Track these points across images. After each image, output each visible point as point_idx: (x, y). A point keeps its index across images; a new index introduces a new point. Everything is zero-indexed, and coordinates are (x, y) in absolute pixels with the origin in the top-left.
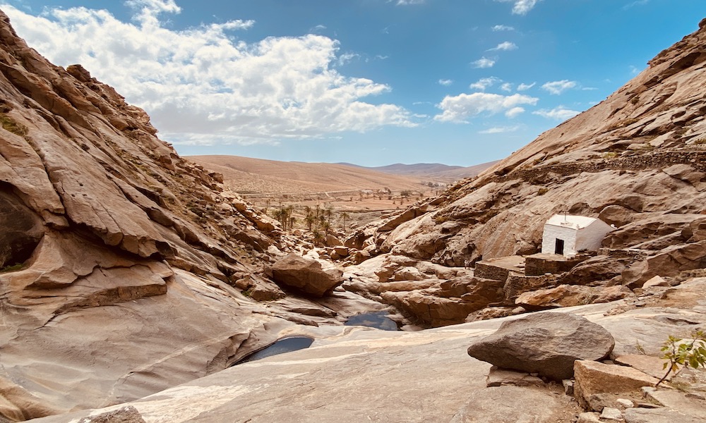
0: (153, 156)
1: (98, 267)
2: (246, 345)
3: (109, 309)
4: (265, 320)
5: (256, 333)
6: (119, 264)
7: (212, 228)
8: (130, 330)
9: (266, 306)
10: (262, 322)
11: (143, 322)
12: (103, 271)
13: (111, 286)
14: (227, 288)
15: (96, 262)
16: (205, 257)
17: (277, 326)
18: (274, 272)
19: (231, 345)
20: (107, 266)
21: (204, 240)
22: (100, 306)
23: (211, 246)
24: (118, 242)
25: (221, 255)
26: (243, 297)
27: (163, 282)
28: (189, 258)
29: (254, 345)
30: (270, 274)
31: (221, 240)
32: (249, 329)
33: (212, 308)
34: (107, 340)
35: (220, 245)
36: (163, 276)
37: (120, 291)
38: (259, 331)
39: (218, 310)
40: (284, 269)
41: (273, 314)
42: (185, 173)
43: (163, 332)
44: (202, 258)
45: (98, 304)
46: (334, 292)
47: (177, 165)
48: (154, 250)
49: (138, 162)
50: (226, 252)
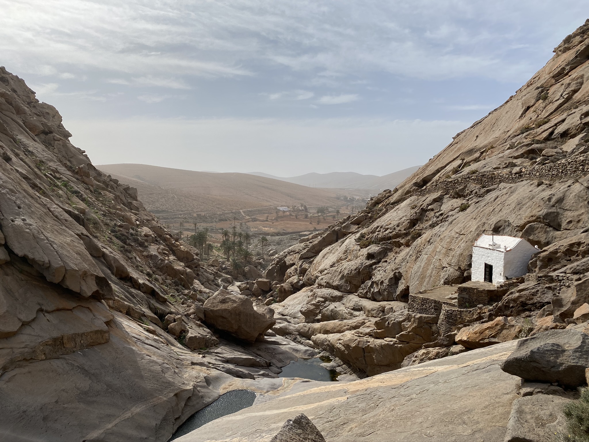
0: (71, 167)
1: (41, 310)
2: (191, 404)
3: (56, 363)
4: (205, 373)
5: (199, 389)
6: (61, 307)
7: (138, 259)
8: (78, 389)
9: (201, 356)
10: (203, 375)
11: (90, 378)
12: (46, 314)
13: (56, 334)
14: (163, 334)
15: (39, 304)
16: (137, 295)
17: (217, 379)
18: (205, 312)
19: (177, 405)
20: (50, 309)
21: (134, 274)
22: (46, 359)
23: (141, 281)
24: (60, 279)
25: (153, 293)
26: (179, 345)
27: (105, 327)
28: (123, 297)
29: (198, 403)
30: (202, 316)
31: (148, 275)
32: (192, 383)
33: (154, 358)
34: (57, 402)
35: (149, 281)
36: (105, 320)
37: (65, 341)
38: (201, 386)
39: (160, 361)
40: (215, 309)
41: (210, 365)
42: (103, 189)
43: (110, 390)
44: (134, 297)
45: (43, 357)
46: (265, 337)
47: (95, 178)
48: (95, 288)
49: (57, 175)
50: (155, 289)
